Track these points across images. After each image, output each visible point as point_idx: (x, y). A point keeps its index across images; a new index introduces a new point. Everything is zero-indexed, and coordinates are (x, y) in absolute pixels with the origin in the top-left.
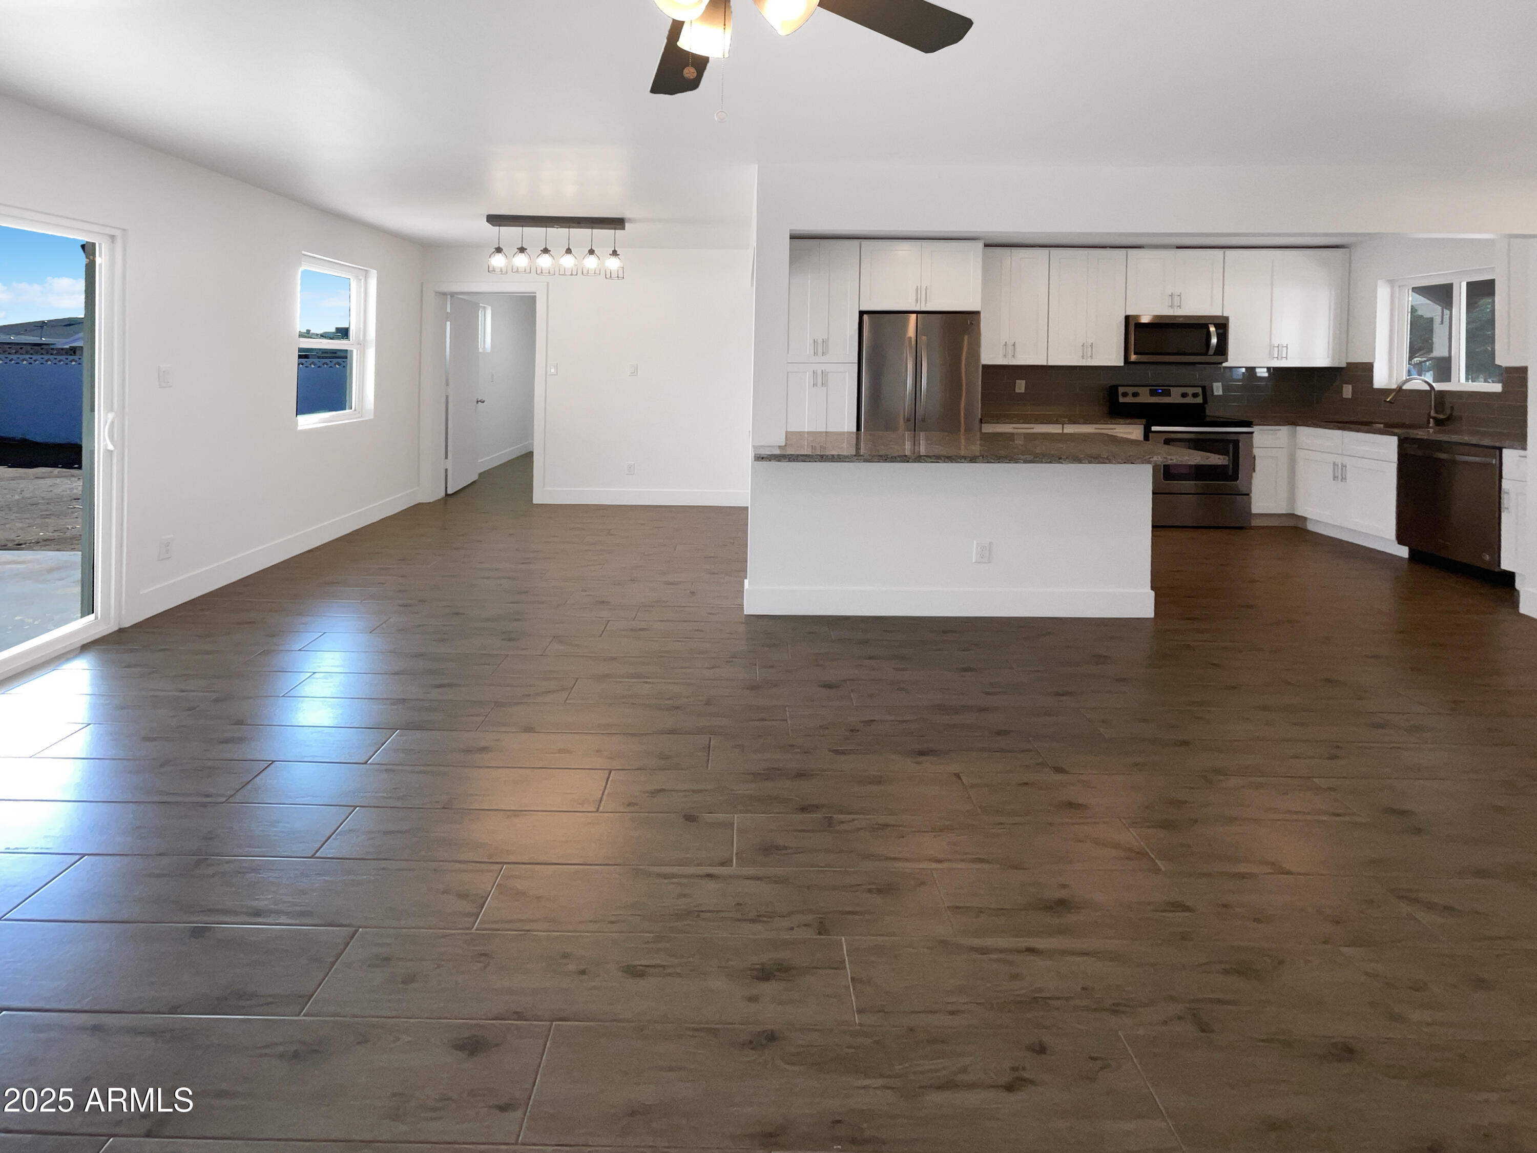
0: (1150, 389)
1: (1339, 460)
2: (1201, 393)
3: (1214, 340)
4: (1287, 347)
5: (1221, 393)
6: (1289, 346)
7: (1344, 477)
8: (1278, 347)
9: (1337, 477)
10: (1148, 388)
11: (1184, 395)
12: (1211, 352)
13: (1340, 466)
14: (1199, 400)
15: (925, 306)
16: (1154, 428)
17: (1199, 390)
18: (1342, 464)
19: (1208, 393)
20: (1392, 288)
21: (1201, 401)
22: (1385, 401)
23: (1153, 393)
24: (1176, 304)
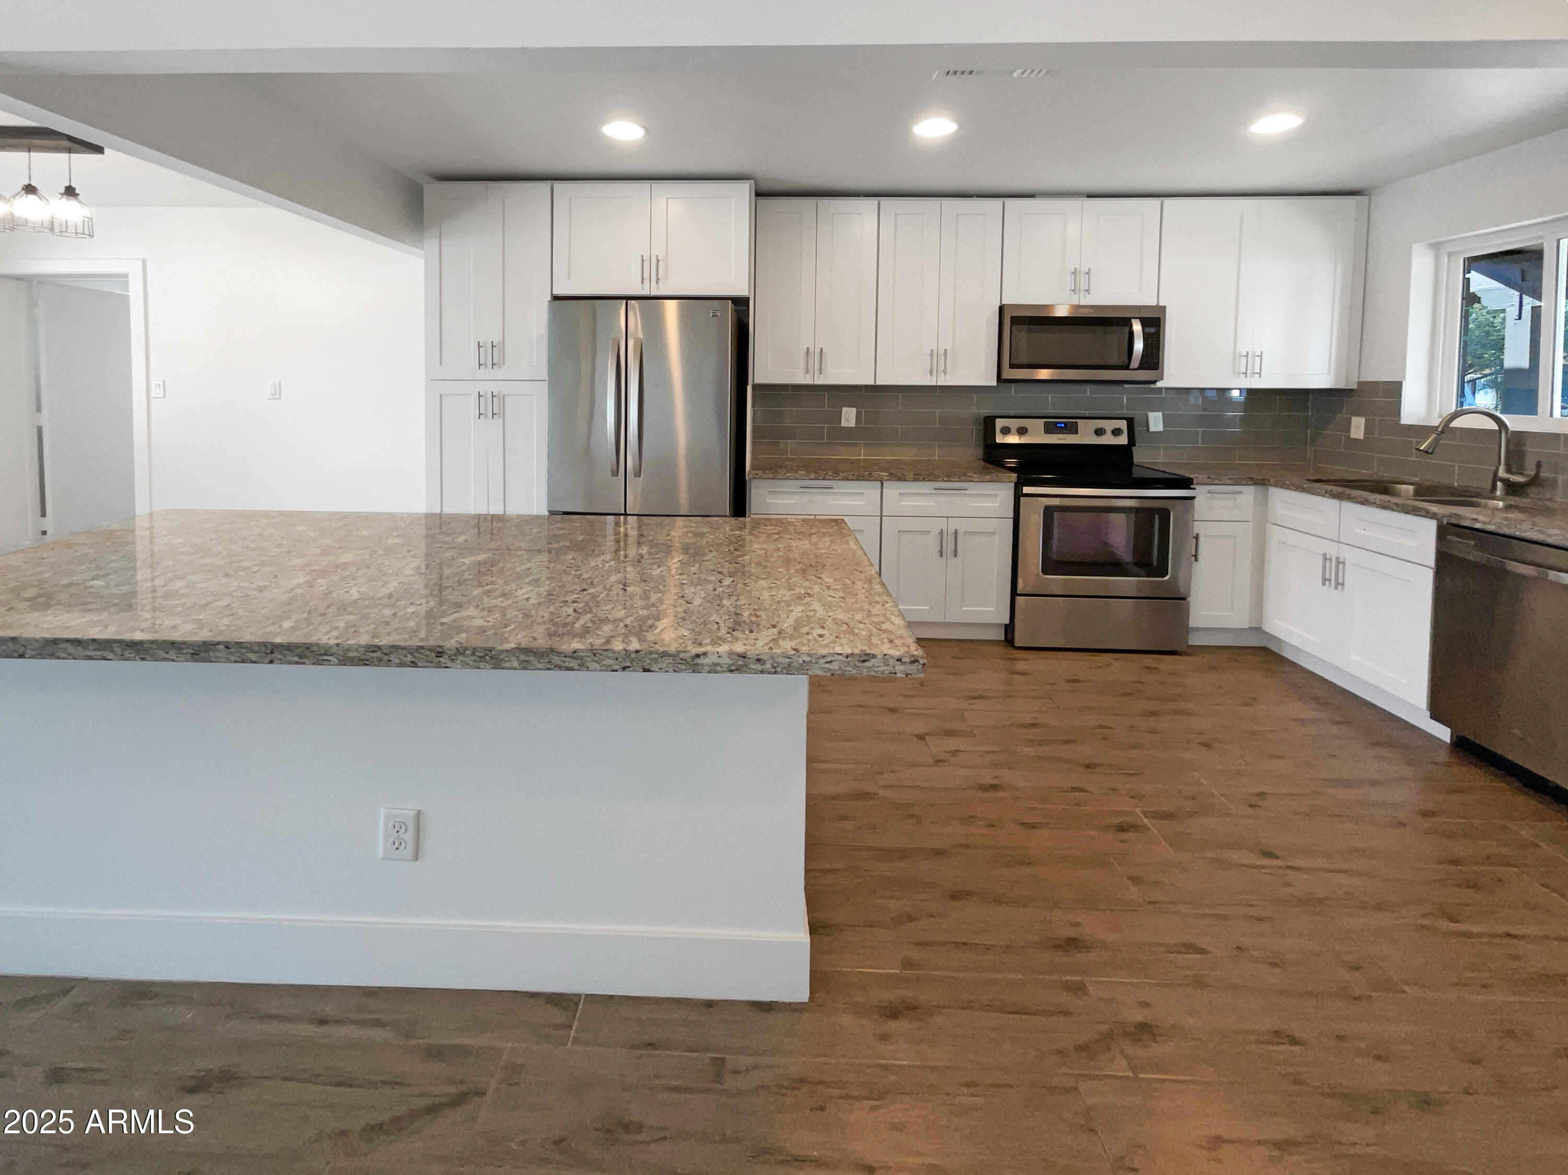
0: (1046, 424)
1: (1333, 550)
2: (1125, 428)
3: (1139, 346)
4: (1261, 356)
5: (1160, 428)
6: (1263, 356)
7: (1340, 581)
8: (1247, 356)
9: (1330, 580)
10: (1041, 422)
11: (1099, 432)
12: (1135, 363)
13: (1334, 560)
14: (1123, 440)
15: (658, 289)
16: (1026, 490)
17: (1123, 425)
18: (1338, 558)
19: (1137, 429)
20: (1437, 258)
21: (1126, 442)
22: (1418, 450)
23: (1050, 429)
24: (1082, 287)
